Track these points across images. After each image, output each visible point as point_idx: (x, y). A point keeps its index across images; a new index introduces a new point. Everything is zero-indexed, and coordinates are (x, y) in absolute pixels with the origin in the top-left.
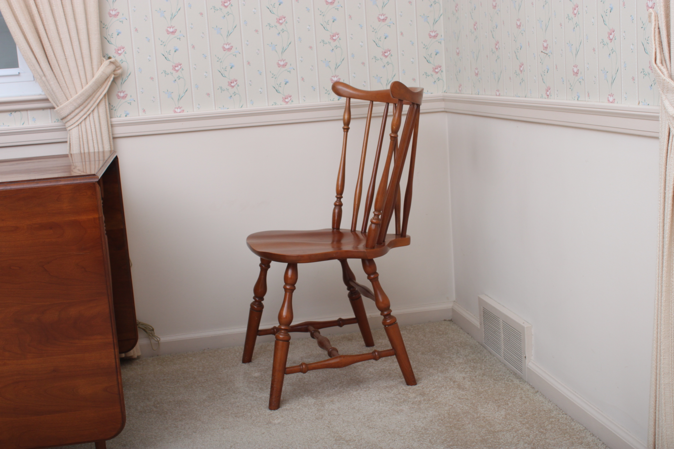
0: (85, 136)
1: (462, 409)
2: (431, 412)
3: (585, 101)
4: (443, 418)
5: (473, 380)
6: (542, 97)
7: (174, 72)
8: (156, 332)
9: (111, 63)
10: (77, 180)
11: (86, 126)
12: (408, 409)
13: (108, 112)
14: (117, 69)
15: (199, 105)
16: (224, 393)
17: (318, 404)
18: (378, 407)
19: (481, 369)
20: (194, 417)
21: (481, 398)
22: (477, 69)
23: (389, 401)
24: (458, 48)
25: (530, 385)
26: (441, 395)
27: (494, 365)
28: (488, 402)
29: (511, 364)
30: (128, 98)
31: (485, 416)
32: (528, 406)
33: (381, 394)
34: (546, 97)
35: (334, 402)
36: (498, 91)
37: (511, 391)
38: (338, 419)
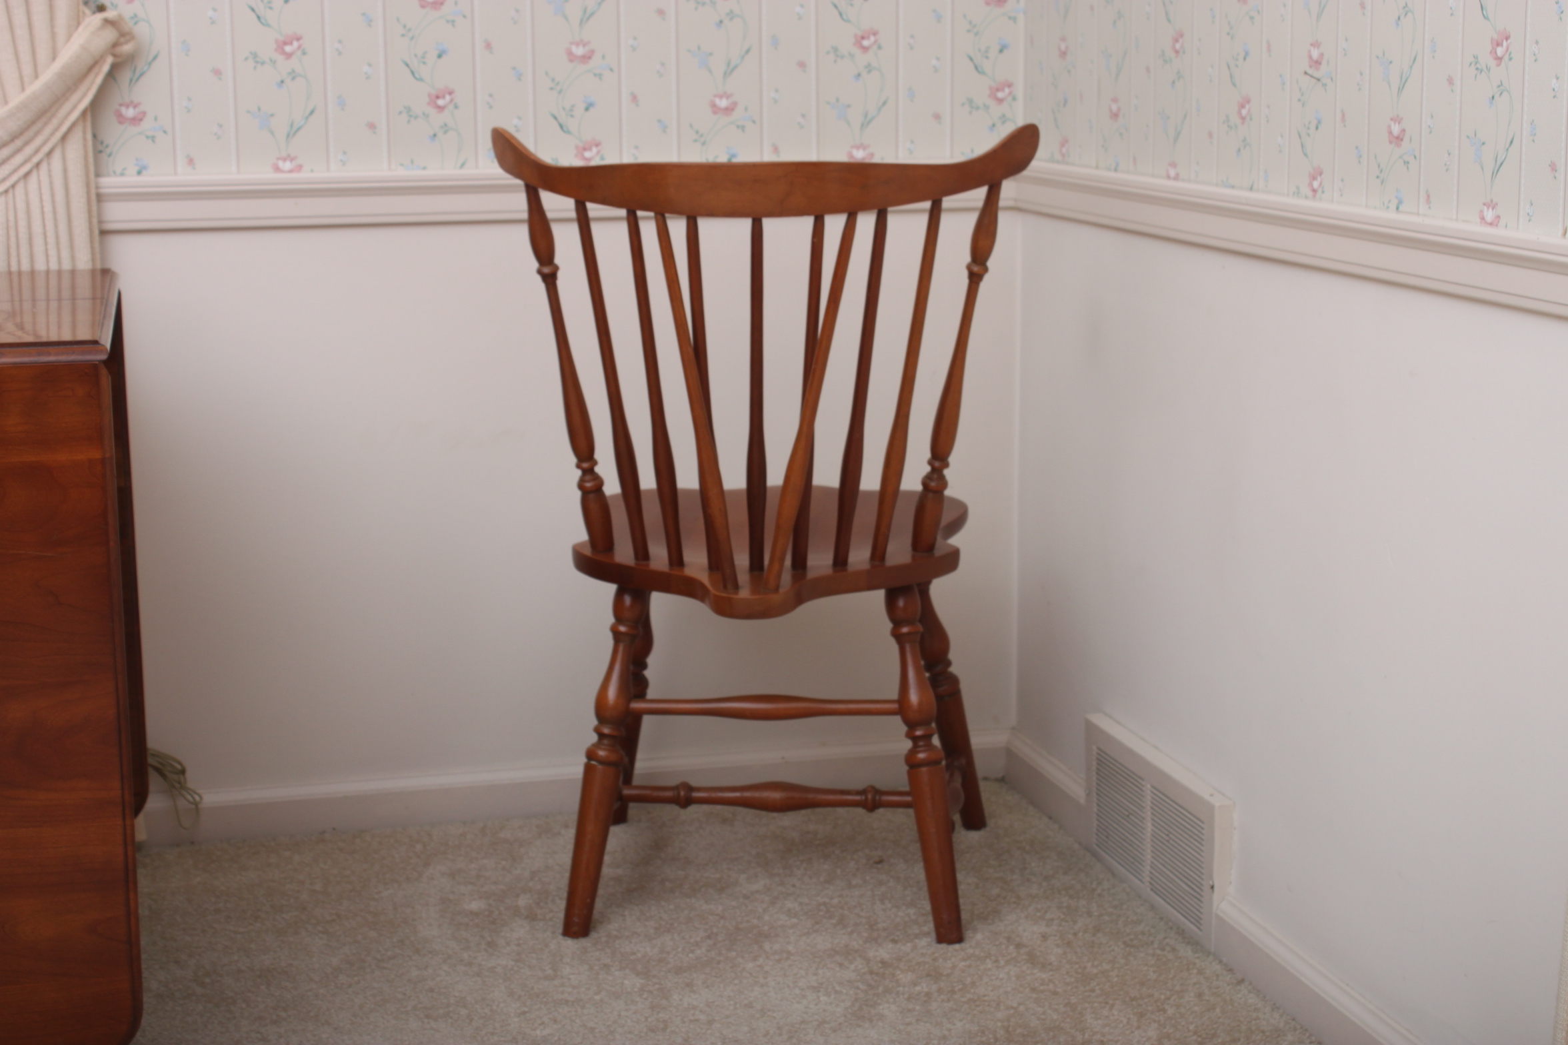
0: (22, 224)
1: (1043, 1020)
2: (959, 1024)
3: (1418, 214)
4: (992, 1040)
5: (1069, 944)
6: (1297, 193)
7: (280, 59)
8: (192, 779)
9: (107, 22)
10: (49, 354)
11: (27, 194)
12: (898, 1014)
13: (91, 160)
14: (122, 40)
15: (345, 153)
16: (389, 953)
17: (650, 992)
18: (816, 1005)
19: (1089, 914)
20: (312, 1014)
21: (1093, 991)
22: (1115, 100)
23: (844, 991)
24: (1063, 39)
25: (1221, 962)
26: (985, 979)
27: (1125, 907)
28: (1111, 1002)
29: (1169, 904)
30: (147, 124)
31: (1105, 1040)
32: (1219, 1018)
33: (820, 972)
34: (1310, 193)
35: (695, 988)
36: (1173, 165)
37: (1171, 976)
38: (709, 1032)
